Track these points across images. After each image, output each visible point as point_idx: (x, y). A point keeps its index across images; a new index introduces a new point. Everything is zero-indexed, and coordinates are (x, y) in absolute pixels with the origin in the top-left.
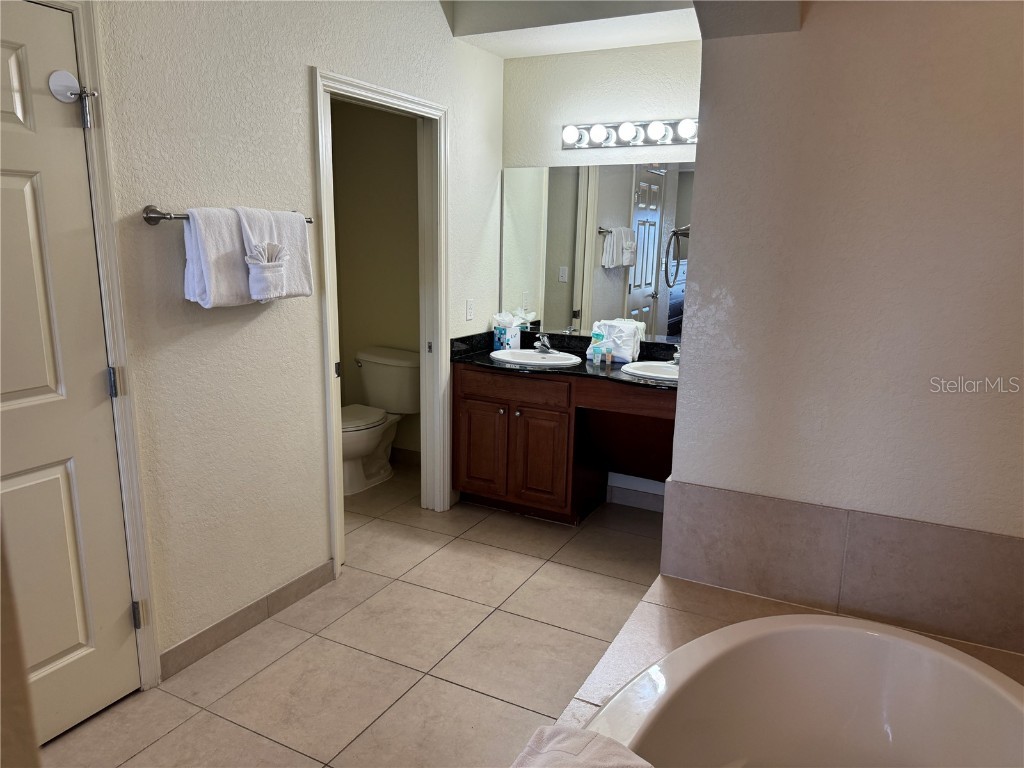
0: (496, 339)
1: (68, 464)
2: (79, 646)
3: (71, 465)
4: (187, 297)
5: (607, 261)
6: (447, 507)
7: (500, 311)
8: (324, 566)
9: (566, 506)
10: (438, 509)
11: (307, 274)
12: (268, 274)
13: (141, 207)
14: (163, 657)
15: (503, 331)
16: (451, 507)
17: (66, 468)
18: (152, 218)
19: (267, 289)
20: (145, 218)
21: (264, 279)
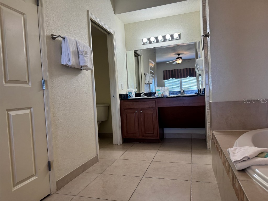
0: (129, 96)
1: (31, 109)
2: (32, 176)
3: (32, 109)
4: (62, 63)
5: (147, 82)
6: (121, 144)
7: (128, 88)
8: (96, 157)
9: (158, 137)
10: (119, 144)
11: (92, 63)
12: (85, 58)
13: (51, 34)
14: (57, 182)
15: (131, 93)
16: (123, 143)
17: (30, 111)
18: (54, 37)
19: (85, 62)
20: (52, 38)
21: (84, 60)
